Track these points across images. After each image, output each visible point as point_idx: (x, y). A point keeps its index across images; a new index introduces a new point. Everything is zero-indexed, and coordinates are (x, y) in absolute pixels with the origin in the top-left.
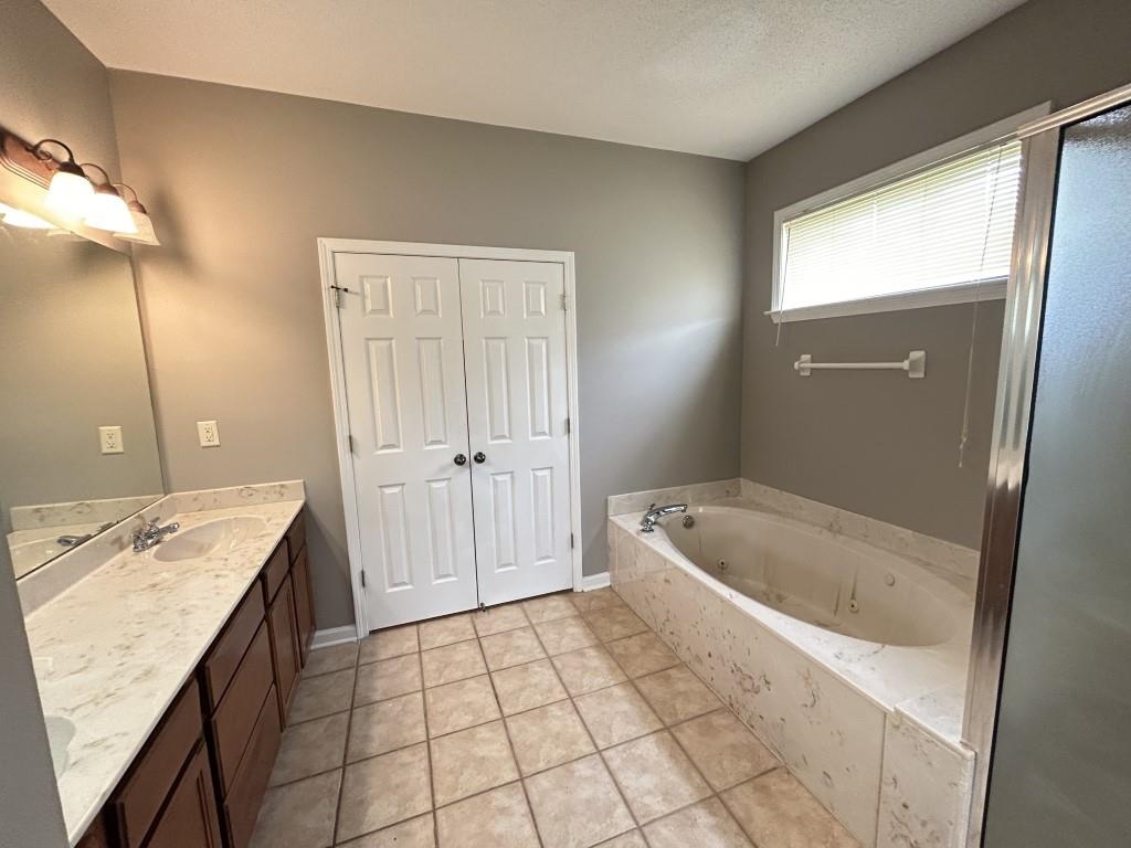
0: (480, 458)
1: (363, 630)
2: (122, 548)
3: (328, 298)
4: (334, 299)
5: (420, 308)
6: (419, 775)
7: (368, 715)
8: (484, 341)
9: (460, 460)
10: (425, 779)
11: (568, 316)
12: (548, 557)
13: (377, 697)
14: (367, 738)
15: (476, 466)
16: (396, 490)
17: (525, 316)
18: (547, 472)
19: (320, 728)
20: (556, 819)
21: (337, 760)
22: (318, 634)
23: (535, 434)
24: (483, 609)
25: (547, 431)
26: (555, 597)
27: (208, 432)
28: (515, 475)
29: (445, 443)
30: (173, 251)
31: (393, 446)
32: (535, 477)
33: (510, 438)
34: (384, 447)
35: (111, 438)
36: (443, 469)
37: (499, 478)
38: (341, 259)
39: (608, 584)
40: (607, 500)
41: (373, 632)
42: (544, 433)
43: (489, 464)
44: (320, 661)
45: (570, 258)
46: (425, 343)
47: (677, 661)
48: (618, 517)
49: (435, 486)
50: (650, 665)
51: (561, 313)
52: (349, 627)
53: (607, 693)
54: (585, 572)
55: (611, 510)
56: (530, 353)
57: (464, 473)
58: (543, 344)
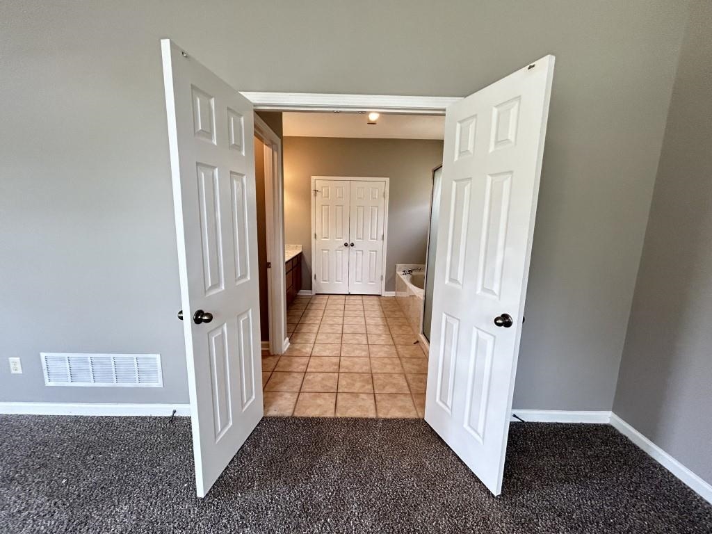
0: (352, 245)
1: (314, 293)
3: (312, 193)
4: (314, 193)
5: (338, 196)
6: (321, 313)
7: (311, 305)
8: (356, 207)
9: (346, 245)
11: (386, 201)
12: (373, 282)
13: (315, 303)
15: (350, 247)
16: (326, 252)
17: (370, 199)
18: (375, 253)
19: (300, 305)
20: (348, 321)
21: (304, 308)
22: (301, 291)
23: (371, 239)
24: (349, 295)
25: (375, 238)
26: (374, 296)
28: (364, 252)
29: (342, 239)
31: (327, 238)
32: (370, 253)
33: (363, 239)
34: (325, 238)
36: (340, 247)
37: (358, 252)
38: (318, 182)
39: (394, 296)
40: (396, 266)
41: (317, 294)
43: (355, 247)
44: (302, 297)
45: (388, 180)
46: (338, 208)
47: (401, 310)
48: (400, 273)
49: (338, 252)
50: (392, 310)
51: (383, 199)
52: (310, 291)
53: (374, 311)
54: (386, 290)
55: (397, 269)
56: (372, 212)
57: (347, 248)
58: (376, 209)
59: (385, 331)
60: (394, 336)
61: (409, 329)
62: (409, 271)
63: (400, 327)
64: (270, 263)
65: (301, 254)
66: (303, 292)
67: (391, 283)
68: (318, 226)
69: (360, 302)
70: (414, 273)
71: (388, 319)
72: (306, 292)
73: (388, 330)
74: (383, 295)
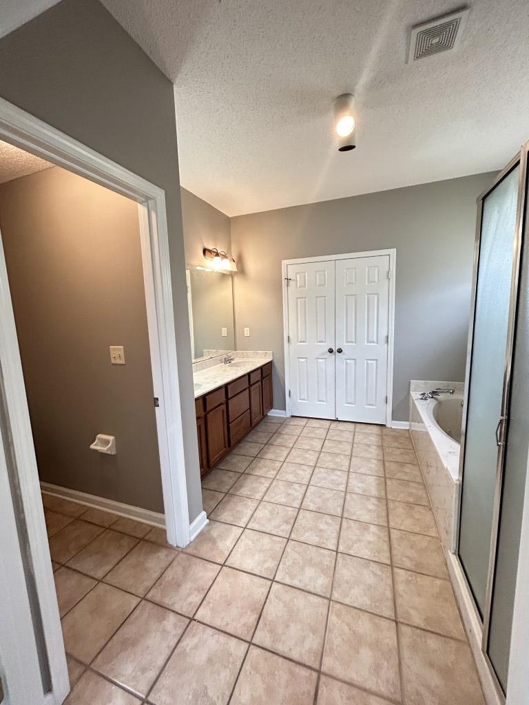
0: (340, 351)
1: (288, 415)
2: (222, 362)
3: (284, 282)
4: (286, 283)
5: (318, 283)
6: (285, 454)
7: (278, 436)
8: (345, 297)
9: (331, 351)
10: (286, 455)
11: (391, 284)
12: (372, 405)
13: (284, 433)
14: (275, 441)
15: (337, 353)
16: (304, 360)
17: (366, 284)
18: (374, 362)
19: (264, 434)
20: (320, 478)
21: (265, 442)
22: (272, 410)
23: (368, 342)
24: (337, 420)
25: (375, 340)
26: (375, 426)
27: (247, 332)
28: (357, 361)
29: (325, 342)
30: (241, 271)
31: (303, 342)
32: (367, 363)
33: (355, 343)
34: (301, 342)
35: (224, 332)
36: (324, 354)
37: (349, 361)
38: (291, 267)
39: (408, 428)
40: (410, 382)
41: (293, 416)
42: (373, 342)
43: (344, 354)
44: (272, 419)
45: (393, 252)
46: (319, 299)
47: (416, 462)
48: (415, 395)
49: (320, 360)
50: (399, 459)
51: (387, 281)
52: (283, 411)
53: (368, 460)
54: (393, 419)
55: (412, 388)
56: (368, 302)
57: (332, 356)
58: (376, 297)
59: (378, 517)
60: (395, 534)
61: (428, 518)
62: (434, 393)
63: (410, 506)
64: (157, 399)
65: (270, 364)
66: (274, 413)
67: (402, 409)
68: (292, 325)
69: (349, 436)
70: (441, 397)
71: (389, 482)
72: (278, 413)
73: (384, 514)
74: (387, 426)
